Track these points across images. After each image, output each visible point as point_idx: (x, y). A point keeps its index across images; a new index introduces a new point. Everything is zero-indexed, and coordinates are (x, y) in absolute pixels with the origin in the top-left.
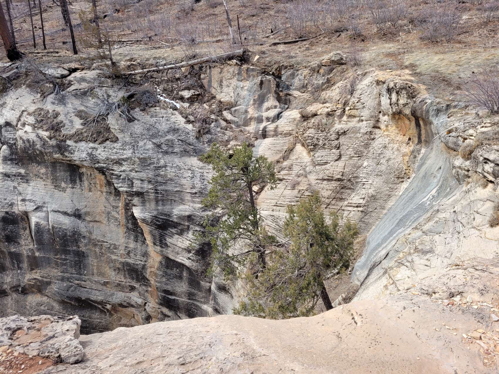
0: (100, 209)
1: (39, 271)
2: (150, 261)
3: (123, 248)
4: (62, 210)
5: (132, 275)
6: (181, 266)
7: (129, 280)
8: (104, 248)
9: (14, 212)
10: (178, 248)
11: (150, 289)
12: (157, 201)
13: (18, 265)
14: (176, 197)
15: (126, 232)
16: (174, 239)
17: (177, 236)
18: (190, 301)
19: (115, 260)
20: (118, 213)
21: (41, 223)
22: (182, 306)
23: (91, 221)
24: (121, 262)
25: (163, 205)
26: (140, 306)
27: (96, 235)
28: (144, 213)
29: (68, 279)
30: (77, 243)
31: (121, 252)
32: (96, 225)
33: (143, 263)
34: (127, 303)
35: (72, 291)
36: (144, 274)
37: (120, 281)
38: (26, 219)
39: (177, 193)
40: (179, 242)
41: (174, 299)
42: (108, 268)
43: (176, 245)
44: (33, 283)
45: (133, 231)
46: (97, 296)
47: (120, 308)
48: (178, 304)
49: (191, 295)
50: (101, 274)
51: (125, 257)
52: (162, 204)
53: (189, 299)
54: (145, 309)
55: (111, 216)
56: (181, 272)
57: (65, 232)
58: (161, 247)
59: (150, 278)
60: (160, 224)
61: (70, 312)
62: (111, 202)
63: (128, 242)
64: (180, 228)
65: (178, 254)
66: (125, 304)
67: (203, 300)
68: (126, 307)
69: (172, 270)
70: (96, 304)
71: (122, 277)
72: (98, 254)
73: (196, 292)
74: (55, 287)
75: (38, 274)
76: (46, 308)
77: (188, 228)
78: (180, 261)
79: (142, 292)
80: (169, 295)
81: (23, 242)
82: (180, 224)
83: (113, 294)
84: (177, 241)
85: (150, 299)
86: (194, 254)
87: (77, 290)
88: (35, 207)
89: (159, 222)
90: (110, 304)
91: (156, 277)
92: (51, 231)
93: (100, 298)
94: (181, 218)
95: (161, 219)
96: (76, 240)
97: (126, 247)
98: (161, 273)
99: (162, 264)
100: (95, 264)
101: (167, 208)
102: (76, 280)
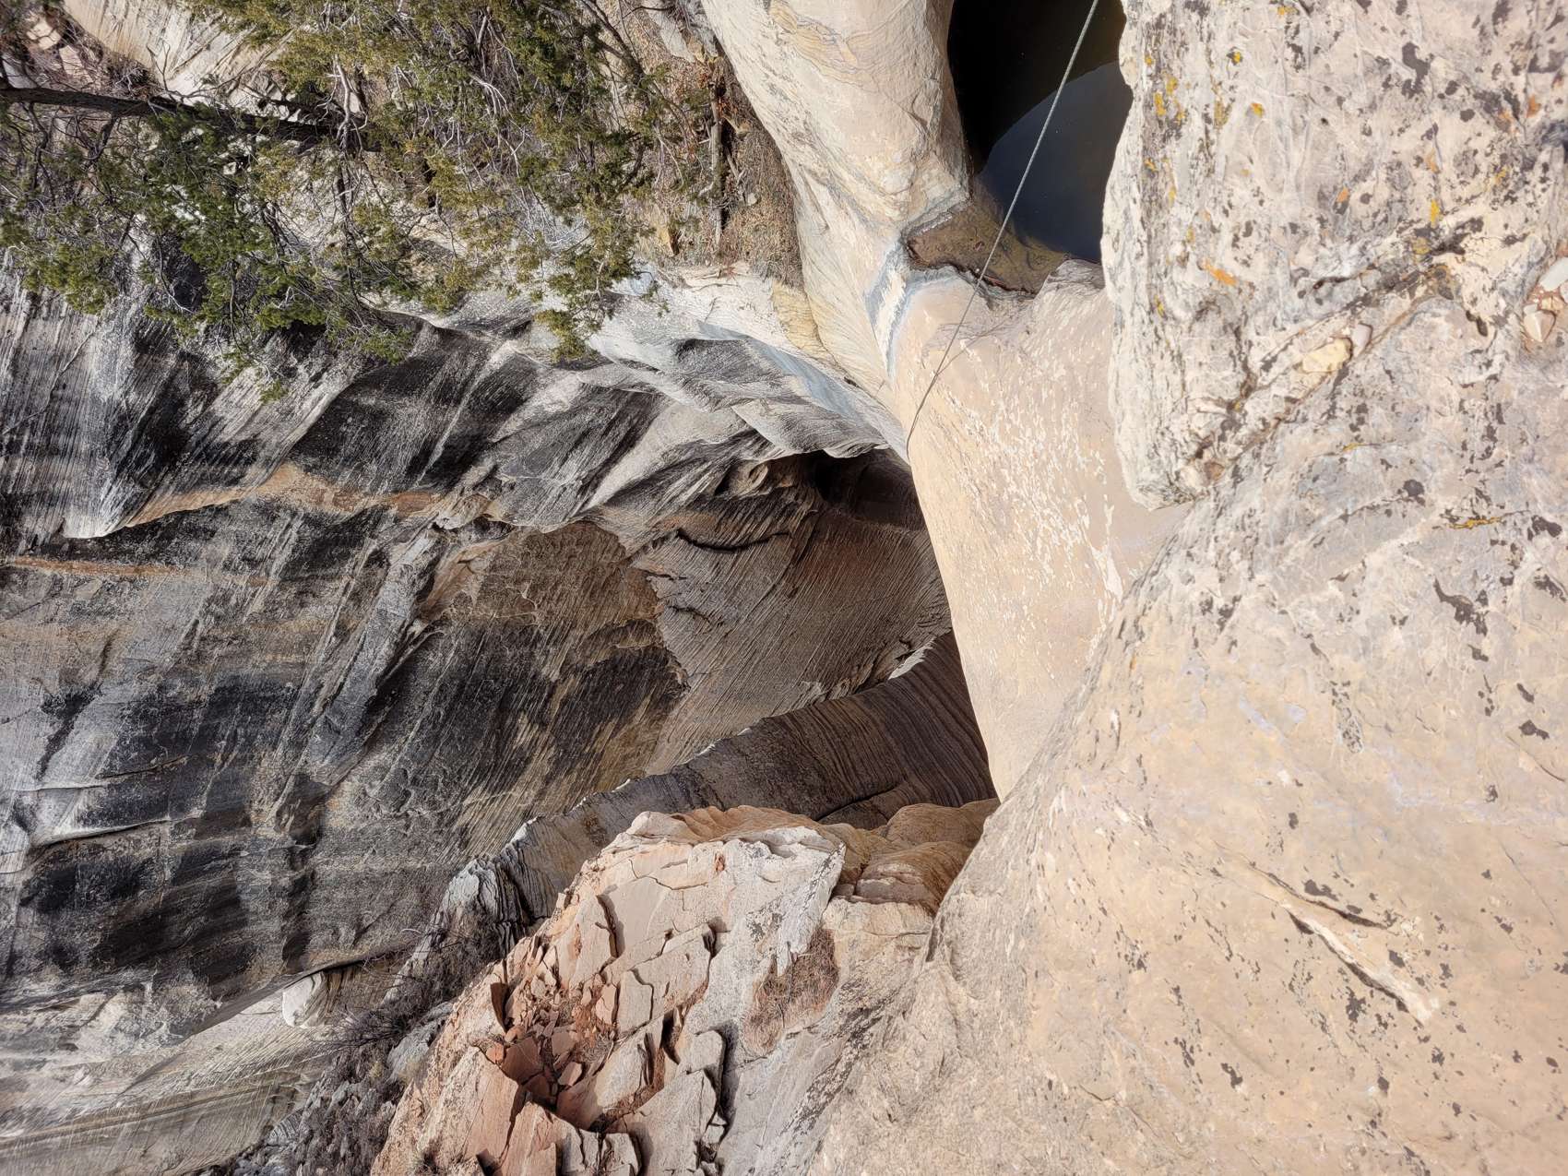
0: (54, 639)
1: (256, 805)
2: (293, 500)
3: (229, 575)
4: (43, 752)
5: (331, 557)
6: (336, 410)
7: (347, 567)
8: (216, 632)
9: (27, 884)
10: (265, 410)
11: (393, 511)
12: (51, 451)
13: (224, 857)
14: (41, 381)
15: (167, 564)
16: (229, 417)
17: (218, 404)
18: (464, 402)
19: (266, 603)
20: (81, 583)
21: (84, 808)
22: (475, 425)
23: (103, 666)
24: (281, 587)
25: (73, 430)
26: (438, 542)
27: (164, 653)
28: (98, 504)
29: (302, 731)
30: (179, 708)
31: (242, 583)
32: (120, 652)
33: (298, 524)
34: (420, 577)
35: (343, 720)
36: (338, 522)
37: (344, 593)
38: (59, 848)
39: (22, 371)
40: (245, 402)
41: (447, 446)
42: (291, 624)
43: (255, 414)
44: (292, 818)
45: (170, 539)
46: (376, 657)
47: (432, 596)
48: (463, 437)
49: (447, 395)
50: (308, 642)
51: (263, 574)
52: (69, 434)
53: (458, 402)
54: (455, 531)
55: (91, 605)
56: (358, 410)
57: (132, 741)
58: (249, 462)
59: (358, 508)
60: (158, 453)
61: (404, 726)
62: (32, 601)
63: (208, 561)
64: (185, 388)
65: (290, 412)
66: (422, 583)
67: (472, 362)
68: (431, 582)
69: (343, 439)
70: (402, 659)
71: (331, 585)
72: (237, 649)
73: (439, 378)
74: (318, 763)
75: (265, 808)
76: (377, 783)
77: (194, 359)
78: (317, 411)
79: (397, 532)
80: (427, 460)
81: (146, 852)
82: (169, 384)
83: (383, 615)
84: (238, 406)
85: (425, 514)
86: (300, 361)
87: (343, 708)
88: (16, 828)
89: (144, 457)
90: (411, 624)
91: (357, 489)
92: (119, 780)
93: (385, 649)
94: (141, 376)
95: (134, 447)
96: (168, 712)
97: (226, 567)
98: (347, 474)
99: (315, 466)
100: (269, 657)
101: (90, 421)
102: (309, 710)
